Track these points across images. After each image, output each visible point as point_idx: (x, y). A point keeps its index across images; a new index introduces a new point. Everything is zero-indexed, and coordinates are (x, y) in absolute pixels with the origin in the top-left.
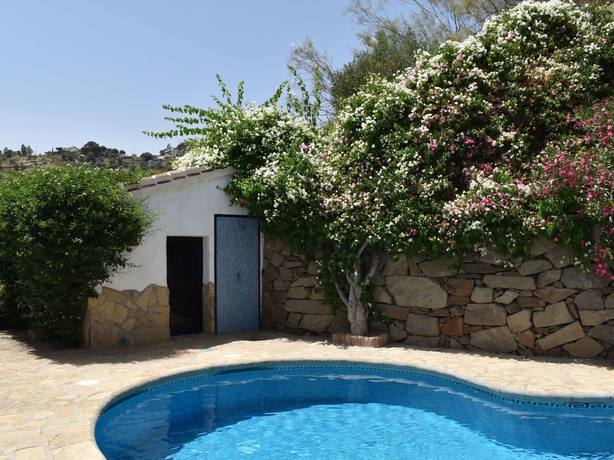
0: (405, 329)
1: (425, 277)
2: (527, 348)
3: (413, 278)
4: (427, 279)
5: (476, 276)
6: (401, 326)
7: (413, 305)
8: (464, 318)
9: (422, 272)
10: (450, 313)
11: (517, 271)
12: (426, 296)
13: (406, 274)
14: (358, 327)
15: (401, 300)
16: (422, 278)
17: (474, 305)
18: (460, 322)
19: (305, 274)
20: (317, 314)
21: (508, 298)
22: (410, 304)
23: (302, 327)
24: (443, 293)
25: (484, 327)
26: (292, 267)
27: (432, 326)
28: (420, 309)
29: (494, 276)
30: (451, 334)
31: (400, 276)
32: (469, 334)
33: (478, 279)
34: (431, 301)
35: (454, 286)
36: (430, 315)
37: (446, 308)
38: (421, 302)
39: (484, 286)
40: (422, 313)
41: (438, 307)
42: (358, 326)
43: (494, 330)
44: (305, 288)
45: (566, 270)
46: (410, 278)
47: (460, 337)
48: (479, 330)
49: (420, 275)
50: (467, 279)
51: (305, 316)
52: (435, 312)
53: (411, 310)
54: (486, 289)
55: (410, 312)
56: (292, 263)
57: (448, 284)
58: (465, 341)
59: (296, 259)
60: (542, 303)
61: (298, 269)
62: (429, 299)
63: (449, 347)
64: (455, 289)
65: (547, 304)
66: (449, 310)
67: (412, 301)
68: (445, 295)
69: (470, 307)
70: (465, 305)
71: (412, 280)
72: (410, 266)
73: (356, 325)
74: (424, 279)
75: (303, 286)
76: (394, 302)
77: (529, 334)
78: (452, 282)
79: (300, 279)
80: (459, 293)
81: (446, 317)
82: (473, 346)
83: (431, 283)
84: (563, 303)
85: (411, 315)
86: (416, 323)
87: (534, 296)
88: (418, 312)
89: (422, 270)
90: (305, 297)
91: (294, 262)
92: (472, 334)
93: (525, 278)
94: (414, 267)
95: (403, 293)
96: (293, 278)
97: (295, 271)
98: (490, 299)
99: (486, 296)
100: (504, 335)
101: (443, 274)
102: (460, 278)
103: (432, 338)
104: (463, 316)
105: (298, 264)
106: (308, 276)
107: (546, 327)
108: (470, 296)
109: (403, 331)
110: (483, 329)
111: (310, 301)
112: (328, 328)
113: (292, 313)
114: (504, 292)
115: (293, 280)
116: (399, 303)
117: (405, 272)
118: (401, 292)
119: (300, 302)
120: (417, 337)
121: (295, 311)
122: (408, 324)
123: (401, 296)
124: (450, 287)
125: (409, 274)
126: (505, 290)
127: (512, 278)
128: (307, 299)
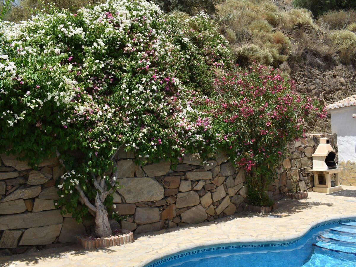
0: (134, 222)
1: (148, 177)
2: (211, 216)
3: (139, 179)
4: (149, 178)
5: (182, 173)
6: (130, 220)
7: (139, 200)
8: (175, 204)
9: (146, 174)
10: (167, 202)
11: (203, 168)
12: (149, 192)
13: (133, 176)
14: (107, 229)
15: (130, 199)
16: (146, 178)
17: (182, 194)
18: (174, 207)
19: (25, 186)
20: (42, 227)
21: (199, 186)
22: (138, 200)
23: (23, 244)
24: (161, 188)
25: (188, 208)
26: (4, 178)
27: (155, 215)
28: (145, 203)
29: (191, 173)
30: (168, 217)
31: (128, 178)
32: (180, 215)
33: (182, 175)
34: (152, 195)
35: (168, 182)
36: (153, 206)
37: (163, 199)
38: (145, 198)
39: (186, 179)
40: (147, 206)
41: (158, 199)
42: (107, 227)
43: (193, 209)
44: (25, 200)
45: (222, 165)
46: (136, 179)
47: (174, 218)
48: (185, 211)
49: (144, 176)
50: (176, 176)
51: (26, 231)
52: (156, 203)
53: (138, 205)
54: (187, 182)
55: (137, 207)
56: (4, 174)
57: (165, 181)
58: (177, 220)
59: (8, 169)
60: (215, 187)
61: (14, 180)
62: (151, 194)
63: (168, 227)
64: (169, 184)
65: (217, 187)
66: (167, 200)
67: (139, 197)
68: (162, 189)
69: (179, 195)
70: (176, 195)
71: (138, 180)
72: (136, 169)
73: (105, 227)
74: (148, 178)
75: (22, 198)
76: (123, 201)
77: (212, 206)
78: (167, 179)
79: (19, 191)
80: (172, 187)
81: (164, 205)
82: (184, 222)
83: (153, 182)
84: (222, 185)
85: (138, 209)
86: (143, 215)
87: (212, 183)
88: (144, 205)
89: (146, 172)
90: (24, 210)
91: (8, 173)
92: (183, 215)
93: (207, 172)
94: (140, 170)
95: (132, 192)
96: (6, 191)
97: (8, 183)
98: (190, 188)
99: (188, 186)
100: (199, 211)
101: (161, 174)
102: (172, 176)
103: (156, 224)
104: (175, 203)
105: (14, 175)
106: (28, 187)
107: (218, 201)
108: (178, 188)
109: (133, 224)
110: (188, 209)
111: (33, 214)
112: (58, 237)
113: (7, 232)
114: (198, 182)
115: (7, 194)
116: (128, 201)
117: (132, 175)
118: (129, 192)
119: (18, 216)
120: (144, 226)
121: (12, 228)
122: (137, 216)
123: (130, 195)
124: (166, 182)
125: (135, 176)
126: (198, 181)
127: (201, 173)
128: (27, 211)
